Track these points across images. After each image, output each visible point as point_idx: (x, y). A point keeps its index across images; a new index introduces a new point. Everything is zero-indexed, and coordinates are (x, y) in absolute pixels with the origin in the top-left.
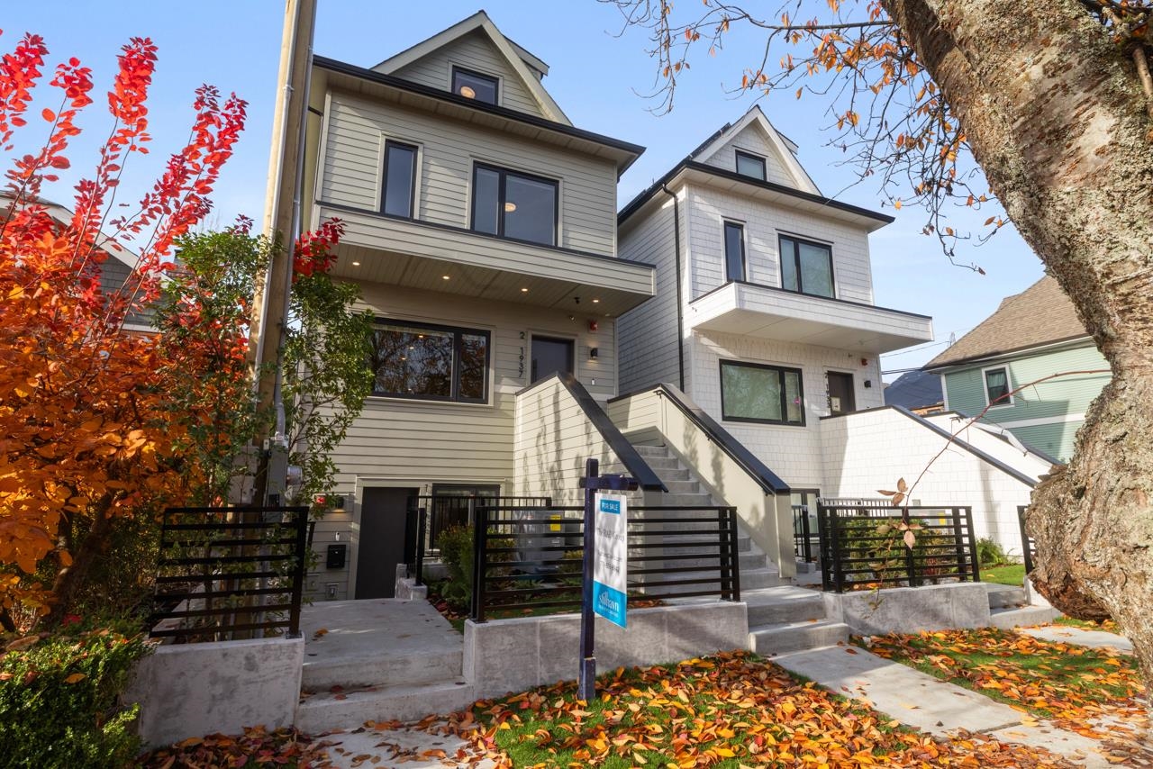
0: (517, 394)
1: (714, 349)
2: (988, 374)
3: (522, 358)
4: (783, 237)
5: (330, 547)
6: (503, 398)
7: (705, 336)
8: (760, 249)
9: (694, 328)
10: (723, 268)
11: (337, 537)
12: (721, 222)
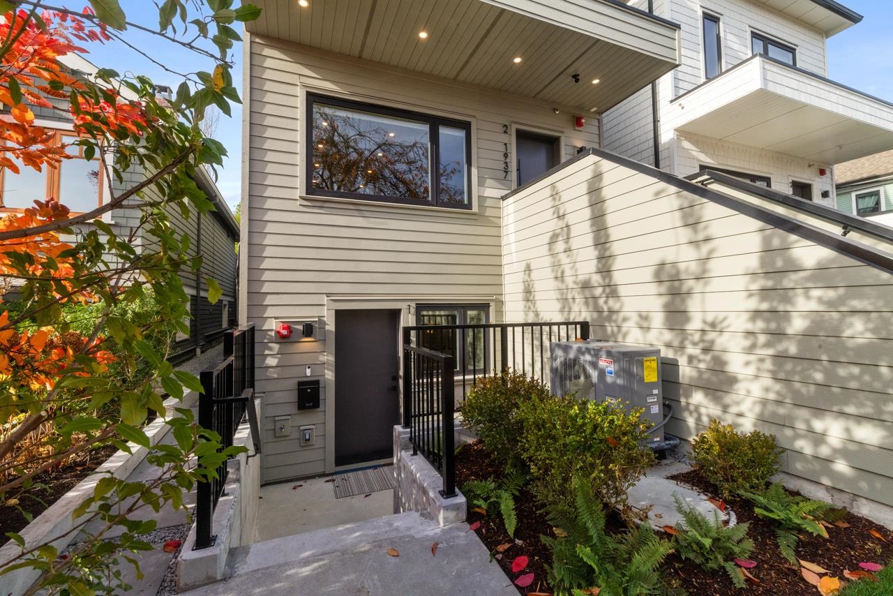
0: (504, 198)
1: (695, 153)
2: (858, 197)
3: (506, 156)
4: (755, 35)
5: (300, 384)
6: (488, 203)
7: (686, 139)
8: (735, 47)
9: (676, 130)
10: (702, 65)
11: (308, 372)
12: (700, 14)
